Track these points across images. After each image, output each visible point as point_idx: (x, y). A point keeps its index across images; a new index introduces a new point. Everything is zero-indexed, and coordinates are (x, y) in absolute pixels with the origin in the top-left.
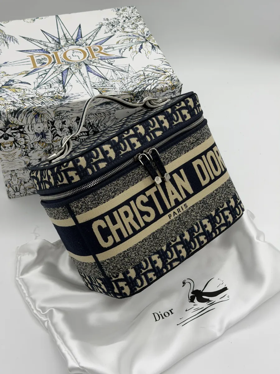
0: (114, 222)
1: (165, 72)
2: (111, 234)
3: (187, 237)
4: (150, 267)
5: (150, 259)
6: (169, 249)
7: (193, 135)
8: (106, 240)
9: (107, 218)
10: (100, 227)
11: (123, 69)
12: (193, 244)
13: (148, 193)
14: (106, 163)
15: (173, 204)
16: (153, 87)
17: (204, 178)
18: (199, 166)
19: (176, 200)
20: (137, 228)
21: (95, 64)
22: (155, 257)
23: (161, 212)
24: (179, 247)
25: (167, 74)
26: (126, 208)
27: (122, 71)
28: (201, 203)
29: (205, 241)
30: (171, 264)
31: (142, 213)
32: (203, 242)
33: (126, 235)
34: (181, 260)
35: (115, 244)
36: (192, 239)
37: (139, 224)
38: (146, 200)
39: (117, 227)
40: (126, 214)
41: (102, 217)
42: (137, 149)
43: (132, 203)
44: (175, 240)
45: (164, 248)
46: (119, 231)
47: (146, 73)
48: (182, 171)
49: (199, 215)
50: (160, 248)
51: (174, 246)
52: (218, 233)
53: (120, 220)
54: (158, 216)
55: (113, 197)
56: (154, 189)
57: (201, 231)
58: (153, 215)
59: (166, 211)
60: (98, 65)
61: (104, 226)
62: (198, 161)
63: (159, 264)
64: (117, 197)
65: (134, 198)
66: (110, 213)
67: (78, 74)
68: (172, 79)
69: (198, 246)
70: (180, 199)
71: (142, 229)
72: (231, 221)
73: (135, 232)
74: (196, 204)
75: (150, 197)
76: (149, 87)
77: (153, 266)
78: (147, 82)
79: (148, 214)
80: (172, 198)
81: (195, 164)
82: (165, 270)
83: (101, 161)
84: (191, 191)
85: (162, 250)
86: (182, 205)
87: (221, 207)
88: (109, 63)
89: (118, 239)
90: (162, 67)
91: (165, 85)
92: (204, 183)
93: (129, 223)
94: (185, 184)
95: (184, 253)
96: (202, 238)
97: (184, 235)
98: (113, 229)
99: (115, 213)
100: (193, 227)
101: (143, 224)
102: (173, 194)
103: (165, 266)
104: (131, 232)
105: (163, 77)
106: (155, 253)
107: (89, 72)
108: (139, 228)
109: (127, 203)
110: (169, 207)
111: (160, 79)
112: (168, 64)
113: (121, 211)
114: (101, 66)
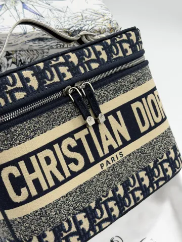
0: (31, 170)
1: (103, 16)
2: (25, 185)
3: (121, 191)
4: (74, 229)
5: (74, 219)
6: (98, 206)
7: (134, 73)
8: (18, 193)
9: (22, 164)
10: (11, 176)
11: (61, 9)
12: (127, 200)
13: (77, 136)
14: (25, 94)
15: (107, 151)
16: (90, 28)
17: (143, 124)
18: (138, 109)
19: (110, 147)
20: (61, 178)
21: (32, 3)
22: (81, 217)
23: (92, 159)
24: (111, 204)
25: (106, 18)
26: (48, 153)
27: (60, 11)
28: (138, 153)
29: (141, 197)
30: (99, 225)
31: (68, 161)
32: (138, 198)
33: (45, 187)
34: (112, 219)
35: (30, 199)
36: (126, 195)
37: (63, 173)
38: (74, 144)
39: (34, 176)
40: (48, 160)
41: (15, 163)
42: (67, 80)
43: (56, 146)
44: (107, 195)
45: (93, 205)
46: (36, 182)
47: (84, 15)
48: (119, 113)
49: (135, 166)
50: (87, 205)
51: (105, 203)
52: (156, 188)
53: (39, 167)
54: (88, 165)
55: (32, 137)
56: (85, 132)
57: (137, 185)
58: (82, 164)
59: (98, 159)
60: (36, 4)
61: (17, 174)
62: (138, 104)
63: (86, 225)
64: (36, 139)
65: (59, 141)
66: (26, 158)
67: (12, 10)
68: (110, 22)
69: (133, 203)
70: (115, 146)
71: (67, 180)
72: (171, 175)
73: (58, 184)
74: (133, 153)
75: (79, 141)
76: (86, 27)
77: (77, 227)
78: (85, 23)
79: (76, 162)
80: (106, 144)
81: (134, 106)
82: (92, 233)
83: (18, 90)
84: (128, 138)
85: (90, 207)
86: (117, 153)
87: (160, 158)
88: (47, 4)
89: (34, 192)
90: (101, 11)
91: (104, 27)
92: (143, 129)
93: (51, 172)
94: (121, 128)
95: (116, 212)
96: (138, 194)
97: (117, 189)
98: (29, 178)
99: (33, 159)
100: (128, 180)
101: (68, 174)
102: (107, 139)
103: (92, 228)
104: (52, 184)
105: (101, 19)
106: (81, 212)
107: (24, 9)
108: (63, 178)
109: (50, 146)
110: (101, 155)
111: (98, 21)
112: (107, 10)
113: (42, 156)
114: (38, 5)
